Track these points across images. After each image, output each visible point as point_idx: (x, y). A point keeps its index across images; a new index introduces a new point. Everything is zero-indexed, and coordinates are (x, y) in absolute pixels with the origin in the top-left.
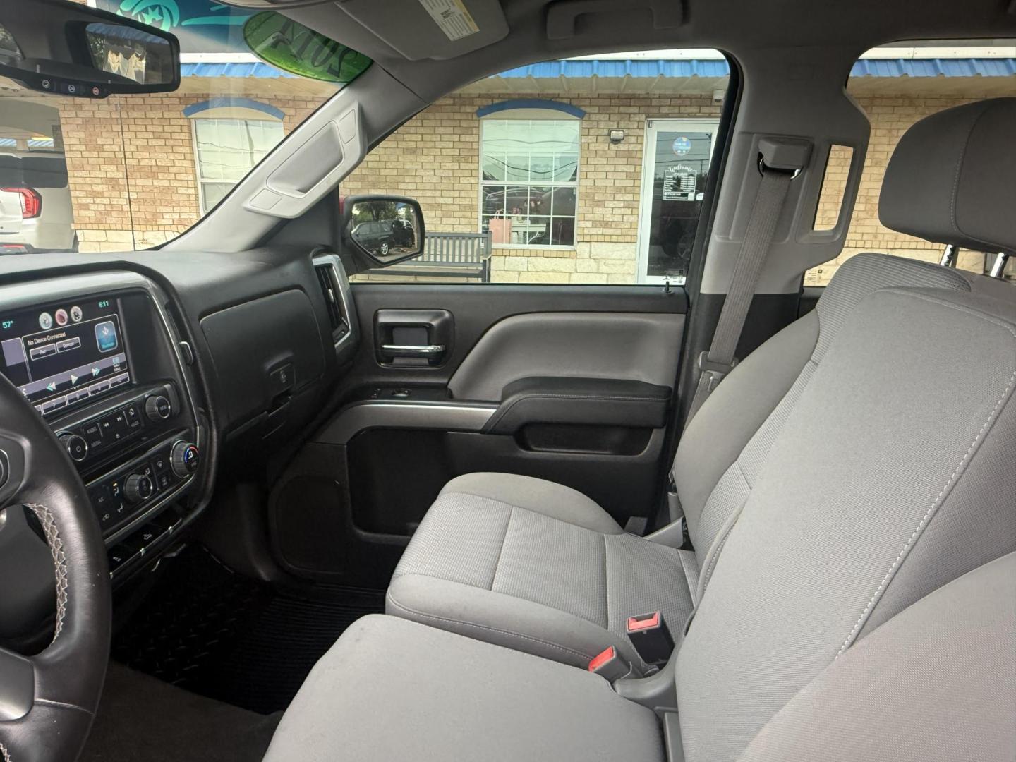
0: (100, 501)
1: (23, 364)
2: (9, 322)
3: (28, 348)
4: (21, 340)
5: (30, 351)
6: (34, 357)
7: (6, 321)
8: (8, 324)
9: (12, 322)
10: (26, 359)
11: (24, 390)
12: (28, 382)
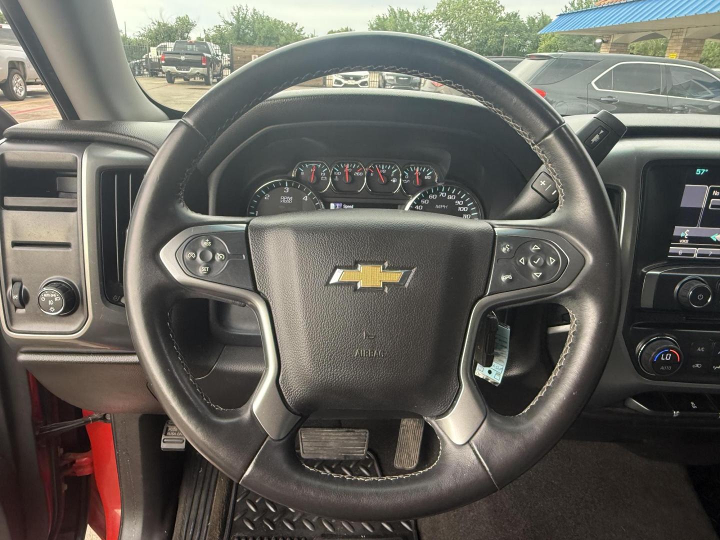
0: (699, 349)
1: (700, 209)
2: (704, 170)
3: (711, 196)
4: (708, 188)
5: (712, 200)
6: (712, 206)
7: (701, 168)
8: (701, 172)
9: (707, 171)
10: (703, 206)
11: (688, 231)
12: (695, 225)
